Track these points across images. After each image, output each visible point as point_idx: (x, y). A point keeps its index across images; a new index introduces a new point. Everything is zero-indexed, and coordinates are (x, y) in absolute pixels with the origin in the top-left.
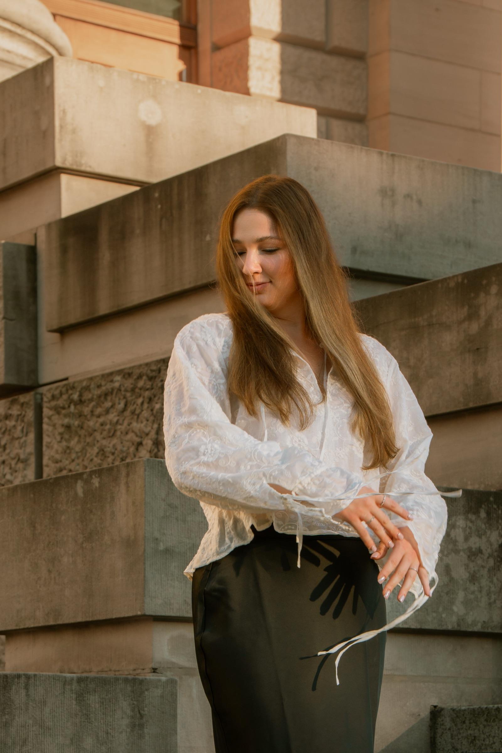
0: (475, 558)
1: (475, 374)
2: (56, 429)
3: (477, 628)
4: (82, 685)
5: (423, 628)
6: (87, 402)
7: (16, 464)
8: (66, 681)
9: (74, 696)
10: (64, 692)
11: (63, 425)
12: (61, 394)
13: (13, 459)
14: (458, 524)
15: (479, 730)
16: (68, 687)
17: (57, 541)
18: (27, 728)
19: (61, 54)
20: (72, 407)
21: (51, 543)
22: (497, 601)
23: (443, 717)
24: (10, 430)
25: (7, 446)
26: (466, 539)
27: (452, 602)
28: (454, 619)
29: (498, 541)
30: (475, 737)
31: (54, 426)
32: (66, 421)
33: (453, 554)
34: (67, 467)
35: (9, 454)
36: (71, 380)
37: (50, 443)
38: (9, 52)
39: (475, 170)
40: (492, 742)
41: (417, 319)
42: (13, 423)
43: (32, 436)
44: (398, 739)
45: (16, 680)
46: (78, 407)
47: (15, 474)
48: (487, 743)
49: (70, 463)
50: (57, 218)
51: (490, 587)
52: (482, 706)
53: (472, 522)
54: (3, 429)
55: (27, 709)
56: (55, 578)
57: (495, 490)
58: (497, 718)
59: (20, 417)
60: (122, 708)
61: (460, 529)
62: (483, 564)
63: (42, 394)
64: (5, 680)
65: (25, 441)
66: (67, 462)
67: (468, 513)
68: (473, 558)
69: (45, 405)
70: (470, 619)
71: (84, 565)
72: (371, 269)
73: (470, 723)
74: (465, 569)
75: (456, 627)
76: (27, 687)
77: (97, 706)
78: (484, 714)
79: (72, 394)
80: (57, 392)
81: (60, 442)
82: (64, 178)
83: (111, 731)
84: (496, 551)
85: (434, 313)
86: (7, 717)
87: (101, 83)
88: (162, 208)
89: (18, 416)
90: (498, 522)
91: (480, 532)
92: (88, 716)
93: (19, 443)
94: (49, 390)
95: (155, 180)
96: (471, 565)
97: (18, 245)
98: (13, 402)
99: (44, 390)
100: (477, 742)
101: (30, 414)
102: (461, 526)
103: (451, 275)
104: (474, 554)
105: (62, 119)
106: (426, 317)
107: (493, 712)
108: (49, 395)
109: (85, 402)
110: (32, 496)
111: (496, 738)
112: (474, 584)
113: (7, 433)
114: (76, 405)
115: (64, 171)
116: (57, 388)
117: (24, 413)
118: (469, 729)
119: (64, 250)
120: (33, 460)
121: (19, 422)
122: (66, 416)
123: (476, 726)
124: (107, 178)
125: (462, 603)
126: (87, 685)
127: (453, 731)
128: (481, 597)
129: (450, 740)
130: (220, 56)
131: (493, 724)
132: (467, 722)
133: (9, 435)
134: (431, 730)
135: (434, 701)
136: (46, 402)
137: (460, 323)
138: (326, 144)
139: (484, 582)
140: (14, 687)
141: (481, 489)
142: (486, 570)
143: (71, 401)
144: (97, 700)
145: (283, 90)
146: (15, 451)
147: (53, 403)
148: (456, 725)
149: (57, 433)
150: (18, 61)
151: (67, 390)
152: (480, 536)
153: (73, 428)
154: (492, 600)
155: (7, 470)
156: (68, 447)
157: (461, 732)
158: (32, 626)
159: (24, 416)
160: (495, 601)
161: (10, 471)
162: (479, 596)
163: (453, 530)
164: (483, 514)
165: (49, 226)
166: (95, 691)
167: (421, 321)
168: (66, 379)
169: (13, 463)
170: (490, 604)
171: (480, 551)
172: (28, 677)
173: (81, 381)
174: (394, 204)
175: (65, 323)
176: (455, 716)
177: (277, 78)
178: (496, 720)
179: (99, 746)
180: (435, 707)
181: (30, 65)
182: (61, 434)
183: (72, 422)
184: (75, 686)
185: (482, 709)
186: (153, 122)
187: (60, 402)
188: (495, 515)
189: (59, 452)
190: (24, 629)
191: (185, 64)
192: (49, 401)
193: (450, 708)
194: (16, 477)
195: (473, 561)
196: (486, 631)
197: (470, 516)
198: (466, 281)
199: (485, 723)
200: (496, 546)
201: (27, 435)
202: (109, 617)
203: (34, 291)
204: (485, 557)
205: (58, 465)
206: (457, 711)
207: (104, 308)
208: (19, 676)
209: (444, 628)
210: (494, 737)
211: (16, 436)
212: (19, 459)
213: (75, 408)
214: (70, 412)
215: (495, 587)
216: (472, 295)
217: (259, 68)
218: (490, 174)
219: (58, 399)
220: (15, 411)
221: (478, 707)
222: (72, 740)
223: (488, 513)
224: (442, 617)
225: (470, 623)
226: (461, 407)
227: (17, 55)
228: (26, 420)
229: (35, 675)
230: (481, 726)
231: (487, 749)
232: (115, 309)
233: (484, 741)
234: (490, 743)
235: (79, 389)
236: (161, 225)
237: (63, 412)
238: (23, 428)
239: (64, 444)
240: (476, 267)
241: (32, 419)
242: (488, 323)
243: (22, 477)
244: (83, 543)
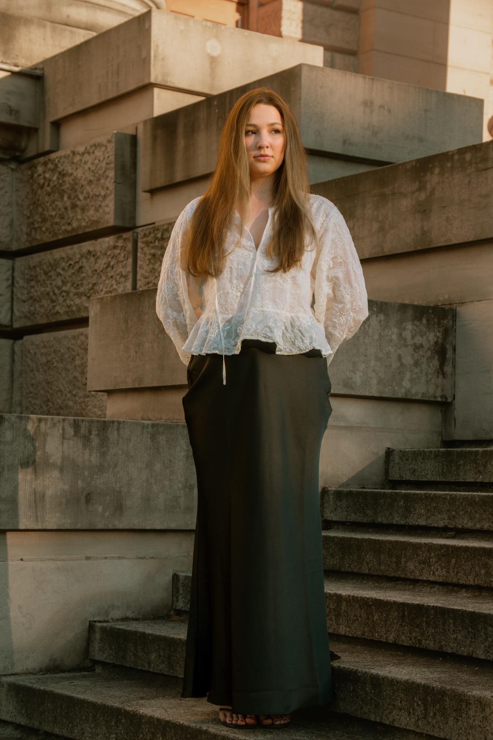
0: (418, 351)
1: (422, 227)
2: (146, 256)
3: (418, 397)
4: (155, 429)
5: (382, 396)
6: (167, 239)
7: (120, 278)
8: (144, 425)
9: (149, 436)
10: (143, 433)
11: (150, 254)
12: (150, 233)
13: (118, 275)
14: (407, 327)
15: (418, 465)
16: (145, 430)
17: (142, 333)
18: (118, 456)
19: (158, 8)
20: (157, 242)
21: (138, 334)
22: (432, 379)
23: (394, 456)
24: (116, 256)
25: (114, 266)
26: (413, 338)
27: (402, 379)
28: (403, 390)
29: (434, 339)
30: (415, 469)
31: (145, 254)
32: (153, 251)
33: (403, 347)
34: (152, 282)
35: (115, 272)
36: (157, 224)
37: (142, 265)
38: (124, 5)
39: (427, 90)
40: (426, 473)
41: (384, 190)
42: (118, 251)
43: (130, 260)
44: (363, 469)
45: (111, 424)
46: (161, 242)
47: (119, 285)
48: (423, 474)
49: (154, 279)
50: (151, 117)
51: (428, 370)
52: (420, 450)
53: (417, 326)
54: (112, 255)
55: (118, 444)
56: (140, 357)
57: (433, 305)
58: (430, 457)
59: (123, 248)
60: (181, 444)
61: (409, 331)
62: (424, 354)
63: (137, 233)
64: (104, 424)
65: (126, 264)
66: (153, 278)
67: (415, 320)
68: (417, 350)
69: (139, 240)
70: (414, 391)
71: (159, 349)
72: (355, 155)
73: (412, 460)
74: (411, 357)
75: (404, 396)
76: (118, 429)
77: (164, 443)
78: (421, 455)
79: (157, 234)
80: (147, 232)
81: (148, 265)
82: (156, 90)
83: (173, 460)
84: (432, 346)
85: (396, 186)
86: (104, 448)
87: (182, 27)
88: (219, 112)
89: (122, 247)
90: (434, 327)
91: (422, 334)
92: (158, 449)
93: (122, 264)
94: (142, 231)
95: (215, 93)
96: (416, 355)
97: (125, 135)
98: (119, 238)
99: (139, 230)
100: (416, 473)
101: (130, 246)
102: (410, 329)
103: (408, 160)
104: (417, 348)
105: (156, 51)
106: (390, 188)
107: (428, 454)
108: (142, 234)
109: (165, 239)
110: (126, 302)
111: (429, 471)
112: (417, 368)
113: (115, 258)
114: (159, 241)
115: (157, 86)
116: (148, 229)
117: (125, 245)
118: (411, 464)
119: (154, 138)
120: (130, 276)
121: (122, 251)
122: (153, 248)
123: (415, 462)
124: (185, 91)
125: (409, 380)
126: (158, 428)
127: (400, 465)
128: (422, 376)
129: (398, 471)
130: (263, 10)
131: (427, 461)
132: (410, 459)
133: (116, 259)
134: (385, 464)
135: (388, 445)
136: (140, 238)
137: (413, 193)
138: (328, 70)
139: (424, 367)
140: (110, 429)
141: (424, 305)
142: (425, 358)
143: (156, 238)
144: (164, 439)
145: (304, 34)
146: (120, 270)
147: (145, 239)
148: (402, 461)
149: (146, 259)
150: (130, 12)
151: (154, 231)
152: (422, 336)
153: (157, 256)
154: (429, 379)
155: (114, 282)
156: (153, 269)
157: (406, 466)
158: (124, 388)
159: (126, 247)
160: (431, 379)
161: (116, 283)
162: (420, 376)
163: (404, 332)
164: (424, 321)
165: (145, 122)
166: (163, 433)
167: (387, 191)
168: (154, 223)
169: (118, 277)
170: (427, 381)
171: (422, 346)
172: (119, 423)
173: (163, 225)
174: (372, 111)
175: (154, 186)
176: (402, 455)
177: (300, 25)
178: (429, 459)
179: (165, 469)
180: (389, 448)
181: (137, 14)
182: (149, 260)
183: (156, 252)
184: (150, 429)
185: (420, 451)
186: (215, 54)
187: (149, 239)
188: (432, 322)
189: (148, 271)
190: (119, 389)
191: (241, 15)
192: (142, 238)
193: (398, 450)
194: (119, 287)
195: (417, 353)
196: (424, 399)
197: (416, 322)
198: (418, 165)
199: (422, 461)
200: (432, 343)
201: (127, 260)
202: (174, 384)
203: (134, 165)
204: (425, 350)
205: (147, 280)
206: (403, 452)
207: (179, 177)
208: (113, 422)
209: (396, 396)
210: (428, 470)
211: (120, 260)
212: (122, 275)
213: (159, 243)
214: (156, 246)
215: (431, 370)
216: (422, 174)
217: (289, 19)
218: (437, 92)
219: (148, 237)
220: (120, 243)
221: (417, 450)
222: (147, 465)
223: (428, 321)
224: (395, 389)
225: (414, 394)
226: (412, 249)
227: (129, 7)
228: (127, 249)
229: (124, 422)
230: (419, 462)
231: (422, 478)
232: (187, 178)
233: (421, 472)
234: (425, 474)
235: (161, 231)
236: (218, 123)
237: (151, 245)
238: (125, 255)
239: (151, 266)
240: (426, 156)
241: (131, 249)
242: (432, 192)
243: (123, 287)
244: (158, 334)
